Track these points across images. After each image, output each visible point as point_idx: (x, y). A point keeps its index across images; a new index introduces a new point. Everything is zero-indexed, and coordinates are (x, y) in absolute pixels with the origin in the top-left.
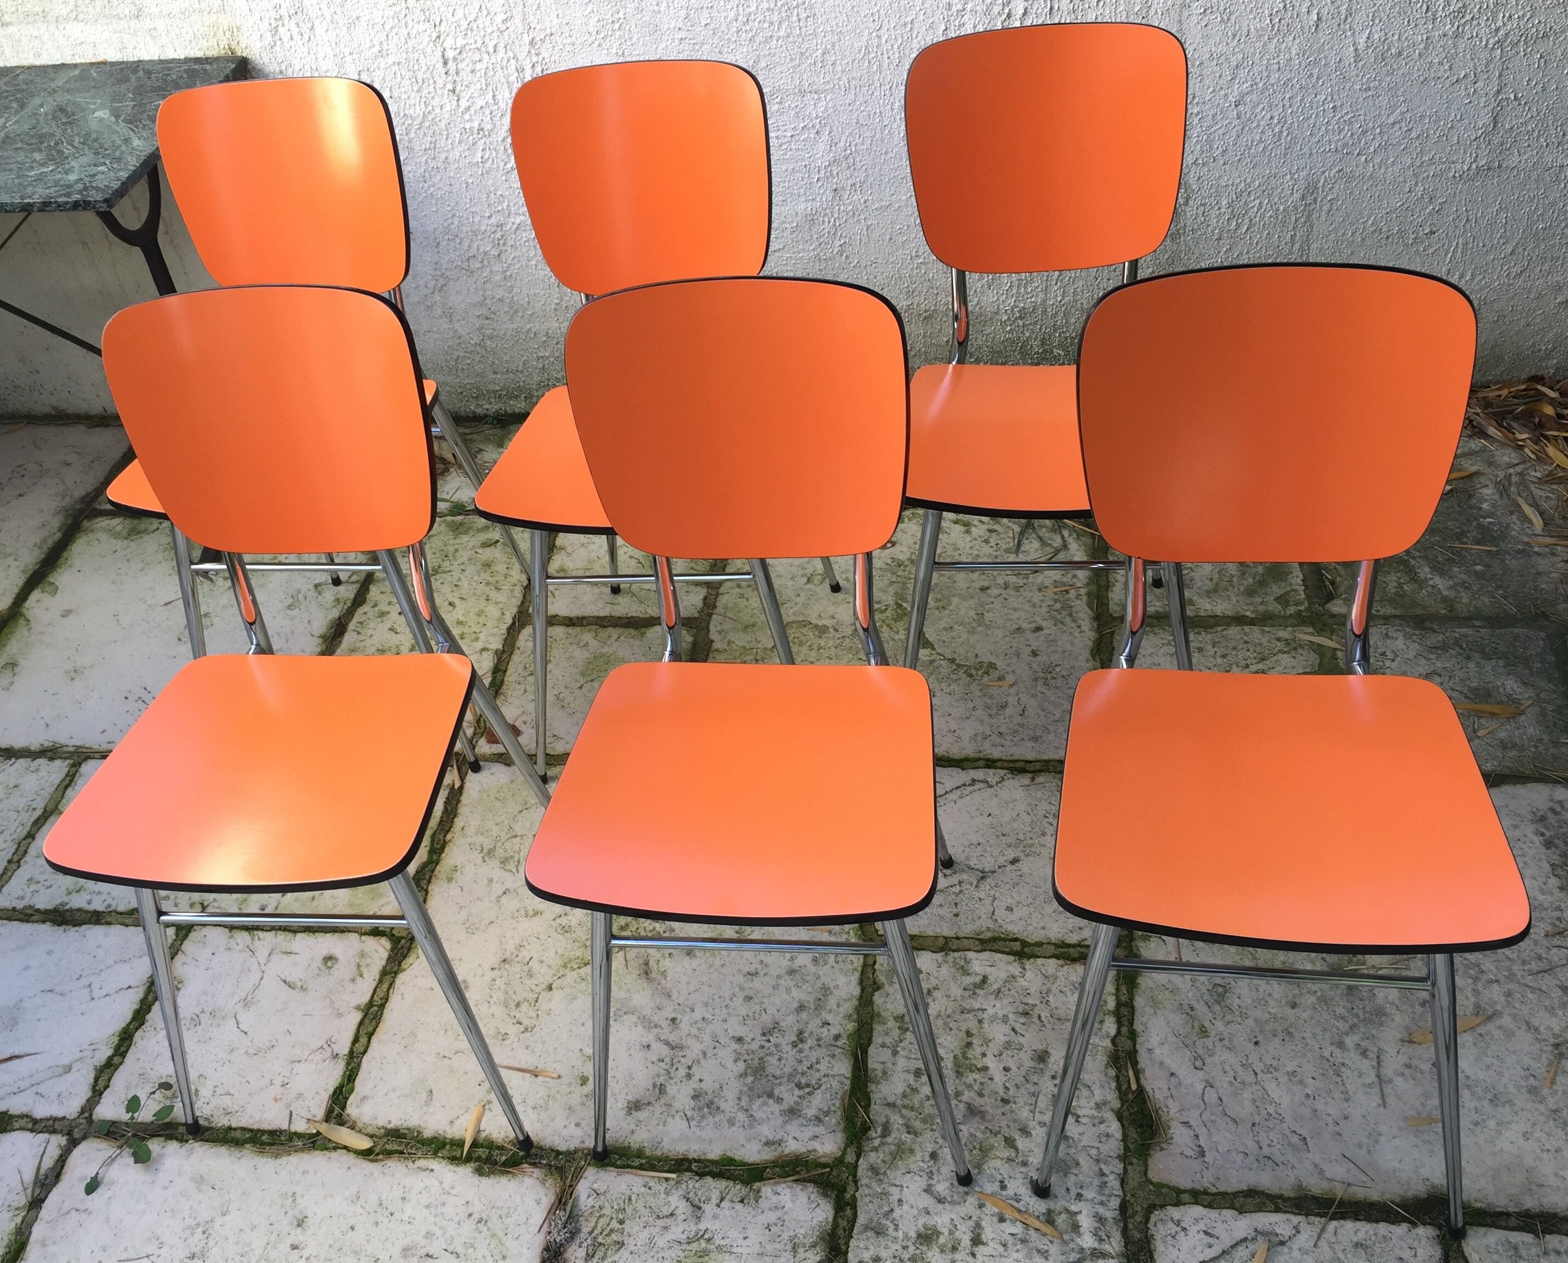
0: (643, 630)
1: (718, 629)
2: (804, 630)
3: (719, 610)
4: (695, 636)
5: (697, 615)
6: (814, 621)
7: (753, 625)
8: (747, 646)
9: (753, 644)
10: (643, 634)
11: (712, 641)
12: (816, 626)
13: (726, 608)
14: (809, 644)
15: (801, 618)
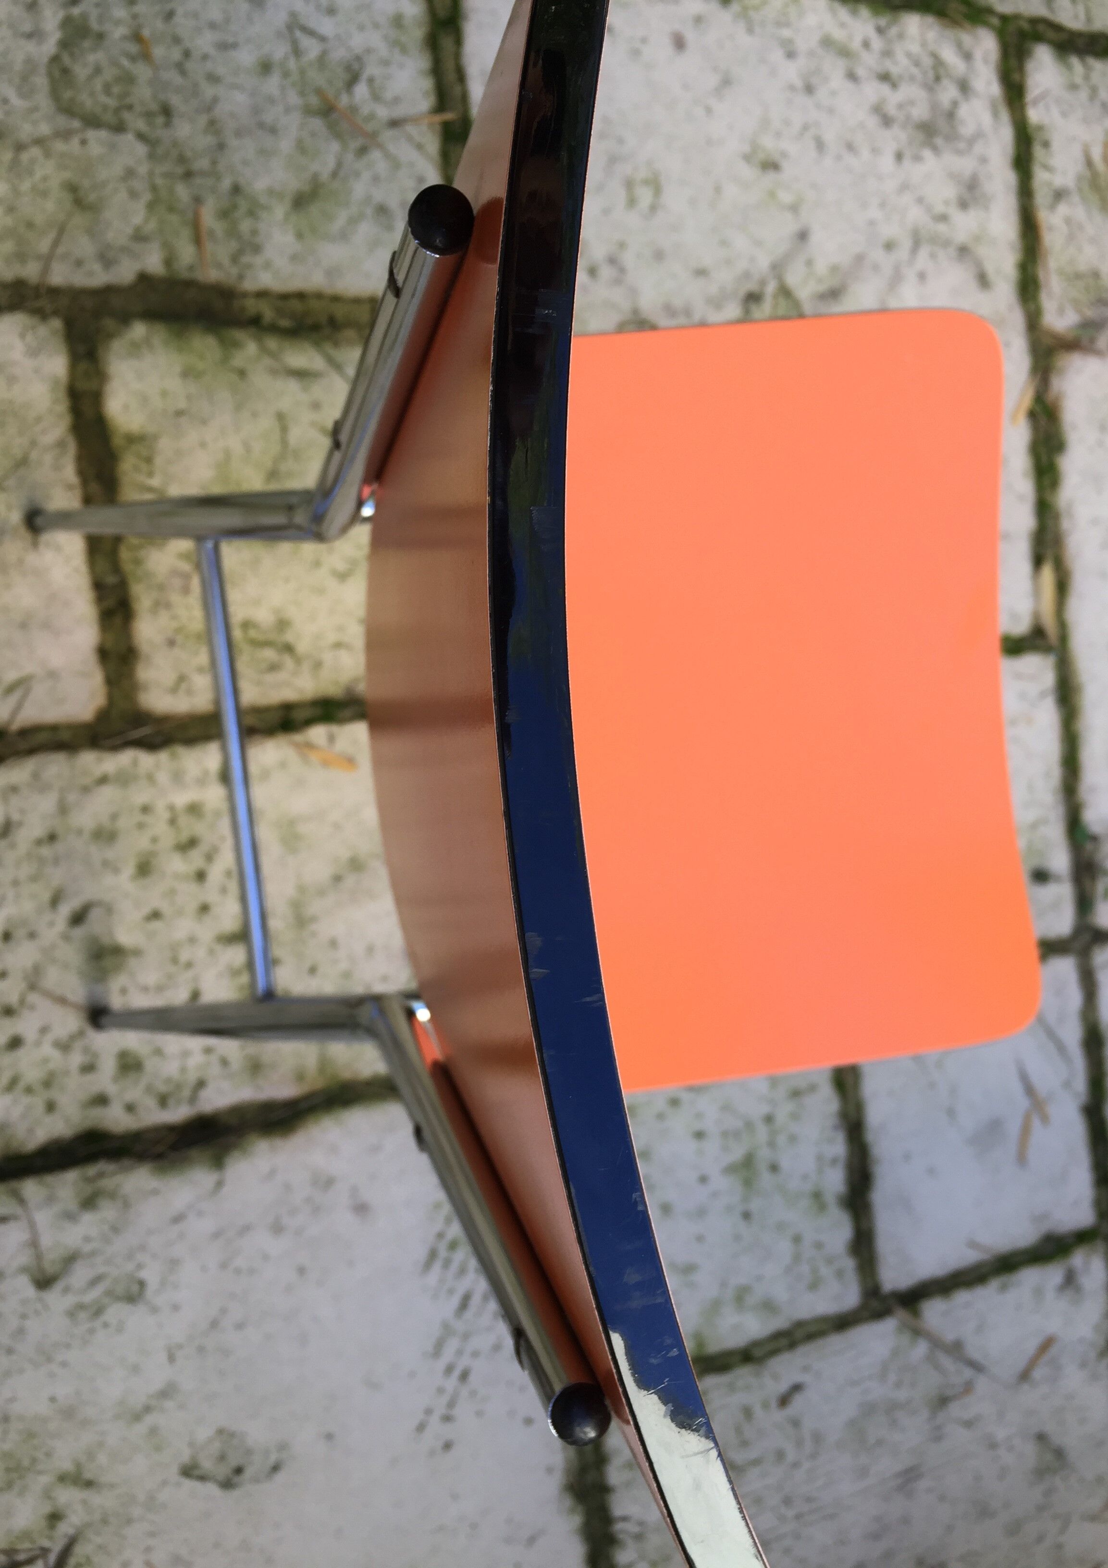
0: (117, 441)
1: (97, 267)
2: (81, 72)
3: (31, 271)
4: (125, 319)
5: (57, 324)
6: (50, 47)
7: (72, 188)
8: (147, 197)
9: (138, 185)
10: (132, 439)
11: (144, 278)
12: (64, 44)
13: (21, 257)
14: (125, 62)
15: (41, 81)
